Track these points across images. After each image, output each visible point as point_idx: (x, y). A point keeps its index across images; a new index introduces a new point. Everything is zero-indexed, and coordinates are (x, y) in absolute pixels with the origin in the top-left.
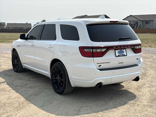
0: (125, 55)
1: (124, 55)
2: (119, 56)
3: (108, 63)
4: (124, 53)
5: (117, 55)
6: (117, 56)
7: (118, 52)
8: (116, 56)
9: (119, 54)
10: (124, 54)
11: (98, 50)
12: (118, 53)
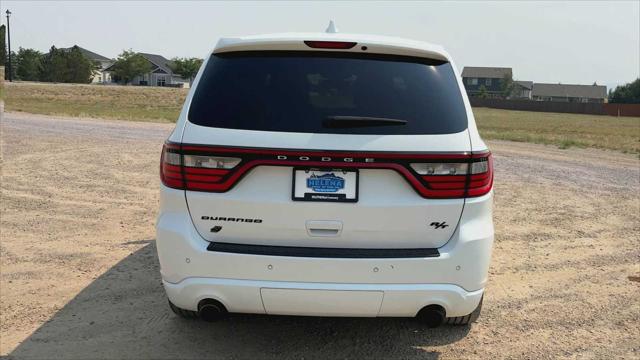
0: (348, 197)
1: (342, 199)
2: (308, 198)
3: (251, 221)
4: (342, 187)
5: (300, 194)
6: (297, 195)
7: (308, 180)
8: (295, 199)
9: (310, 191)
10: (340, 192)
11: (207, 161)
12: (309, 186)
